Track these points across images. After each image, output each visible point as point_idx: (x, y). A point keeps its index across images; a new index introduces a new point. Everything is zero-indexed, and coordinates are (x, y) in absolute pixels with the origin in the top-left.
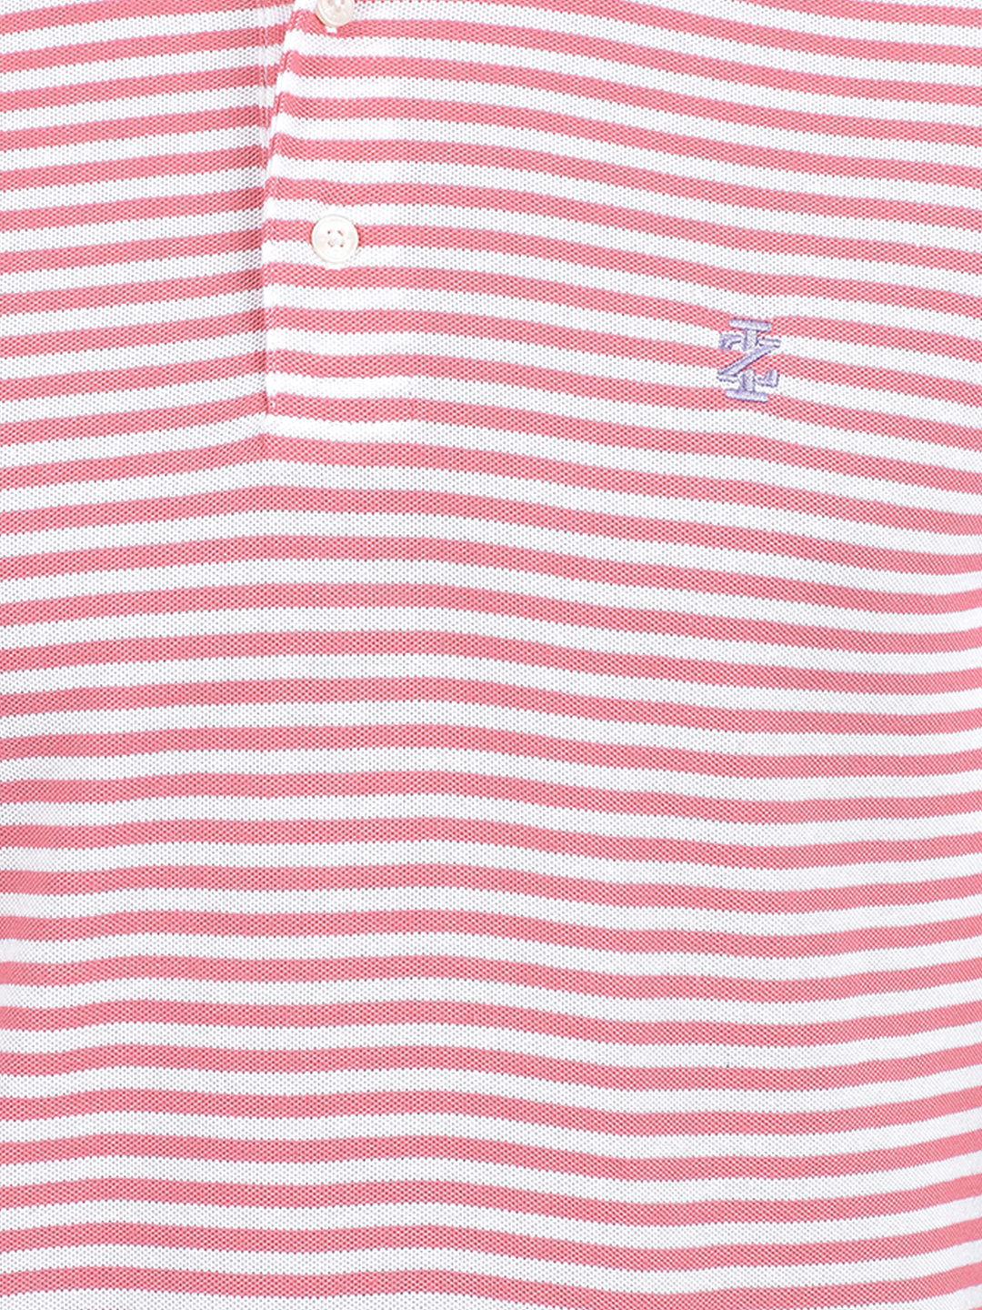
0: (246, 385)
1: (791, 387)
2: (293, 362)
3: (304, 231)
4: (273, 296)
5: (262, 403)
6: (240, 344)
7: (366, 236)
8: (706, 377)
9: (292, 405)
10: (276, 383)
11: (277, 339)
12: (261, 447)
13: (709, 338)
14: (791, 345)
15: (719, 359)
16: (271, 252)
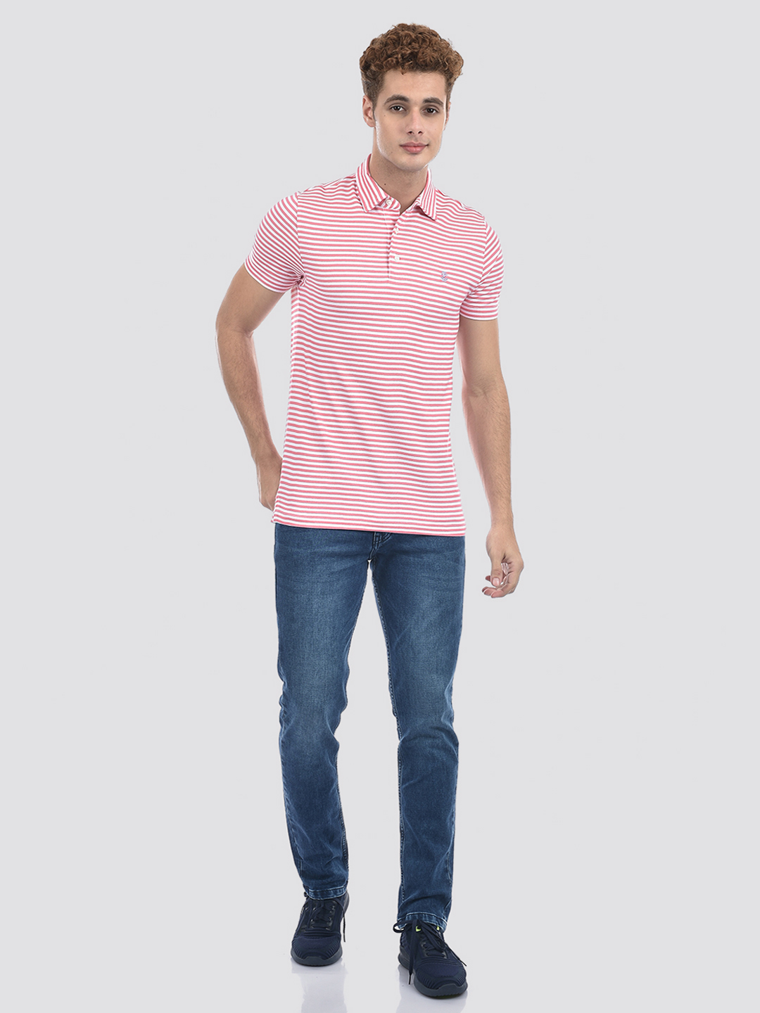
0: (386, 274)
1: (449, 280)
2: (392, 272)
3: (394, 257)
4: (390, 264)
5: (388, 277)
6: (386, 270)
7: (400, 259)
8: (439, 278)
9: (391, 277)
10: (390, 275)
11: (390, 270)
12: (387, 282)
13: (440, 274)
14: (449, 275)
15: (441, 276)
16: (390, 259)
